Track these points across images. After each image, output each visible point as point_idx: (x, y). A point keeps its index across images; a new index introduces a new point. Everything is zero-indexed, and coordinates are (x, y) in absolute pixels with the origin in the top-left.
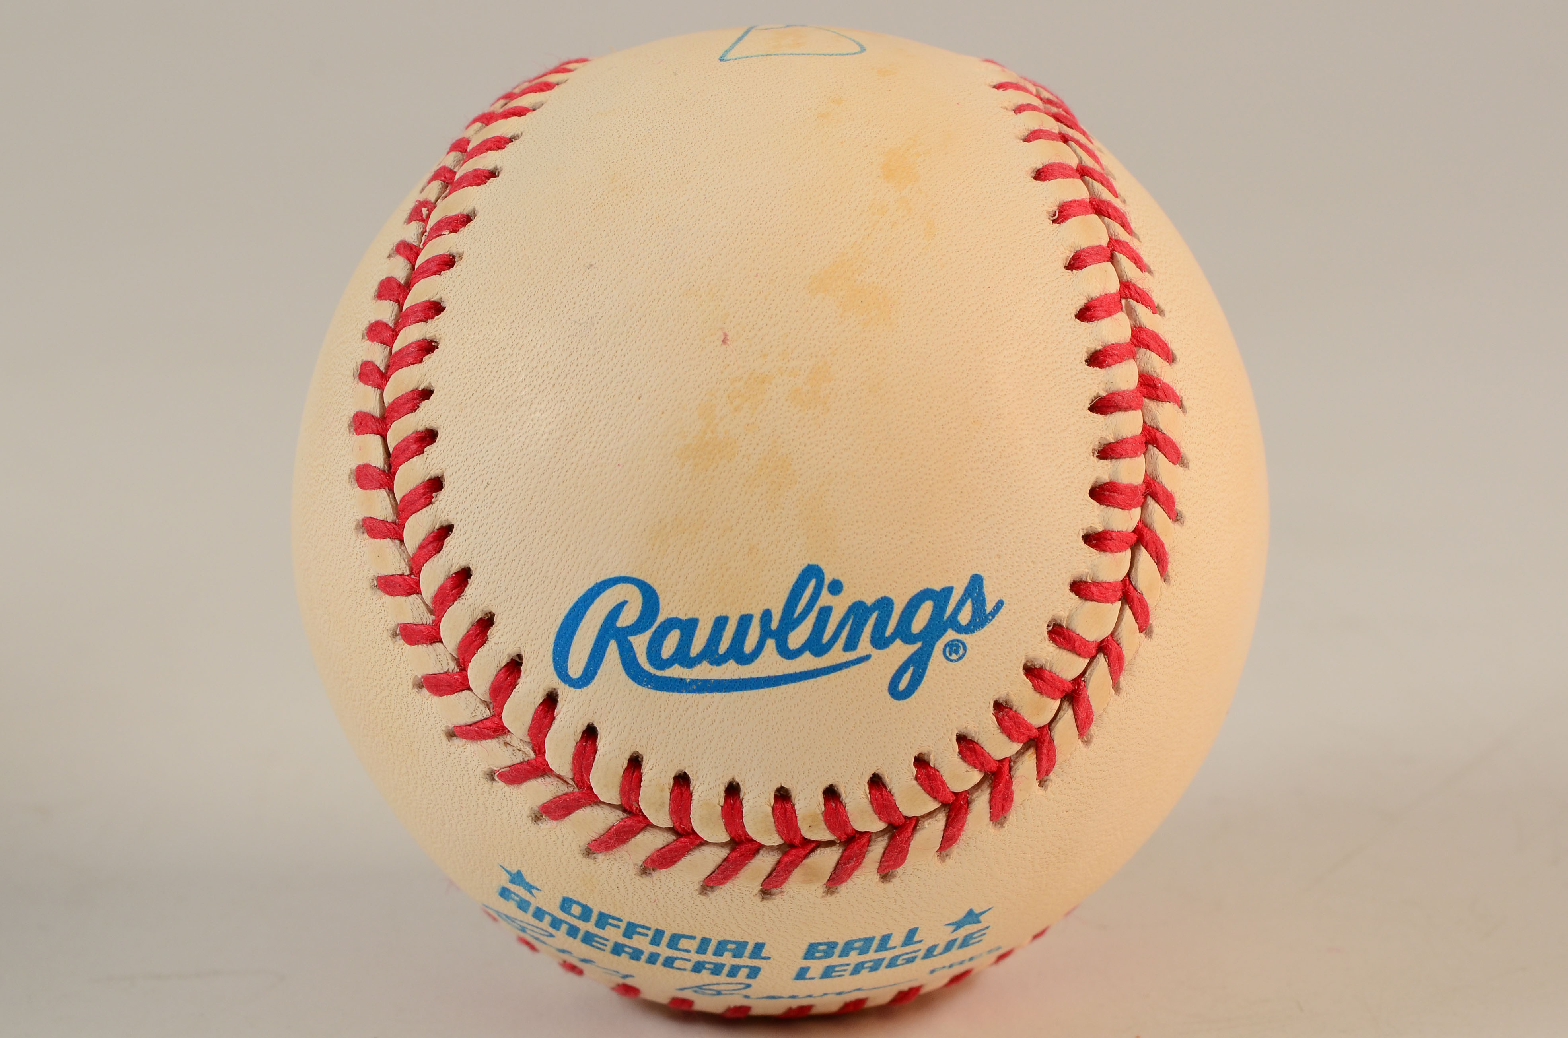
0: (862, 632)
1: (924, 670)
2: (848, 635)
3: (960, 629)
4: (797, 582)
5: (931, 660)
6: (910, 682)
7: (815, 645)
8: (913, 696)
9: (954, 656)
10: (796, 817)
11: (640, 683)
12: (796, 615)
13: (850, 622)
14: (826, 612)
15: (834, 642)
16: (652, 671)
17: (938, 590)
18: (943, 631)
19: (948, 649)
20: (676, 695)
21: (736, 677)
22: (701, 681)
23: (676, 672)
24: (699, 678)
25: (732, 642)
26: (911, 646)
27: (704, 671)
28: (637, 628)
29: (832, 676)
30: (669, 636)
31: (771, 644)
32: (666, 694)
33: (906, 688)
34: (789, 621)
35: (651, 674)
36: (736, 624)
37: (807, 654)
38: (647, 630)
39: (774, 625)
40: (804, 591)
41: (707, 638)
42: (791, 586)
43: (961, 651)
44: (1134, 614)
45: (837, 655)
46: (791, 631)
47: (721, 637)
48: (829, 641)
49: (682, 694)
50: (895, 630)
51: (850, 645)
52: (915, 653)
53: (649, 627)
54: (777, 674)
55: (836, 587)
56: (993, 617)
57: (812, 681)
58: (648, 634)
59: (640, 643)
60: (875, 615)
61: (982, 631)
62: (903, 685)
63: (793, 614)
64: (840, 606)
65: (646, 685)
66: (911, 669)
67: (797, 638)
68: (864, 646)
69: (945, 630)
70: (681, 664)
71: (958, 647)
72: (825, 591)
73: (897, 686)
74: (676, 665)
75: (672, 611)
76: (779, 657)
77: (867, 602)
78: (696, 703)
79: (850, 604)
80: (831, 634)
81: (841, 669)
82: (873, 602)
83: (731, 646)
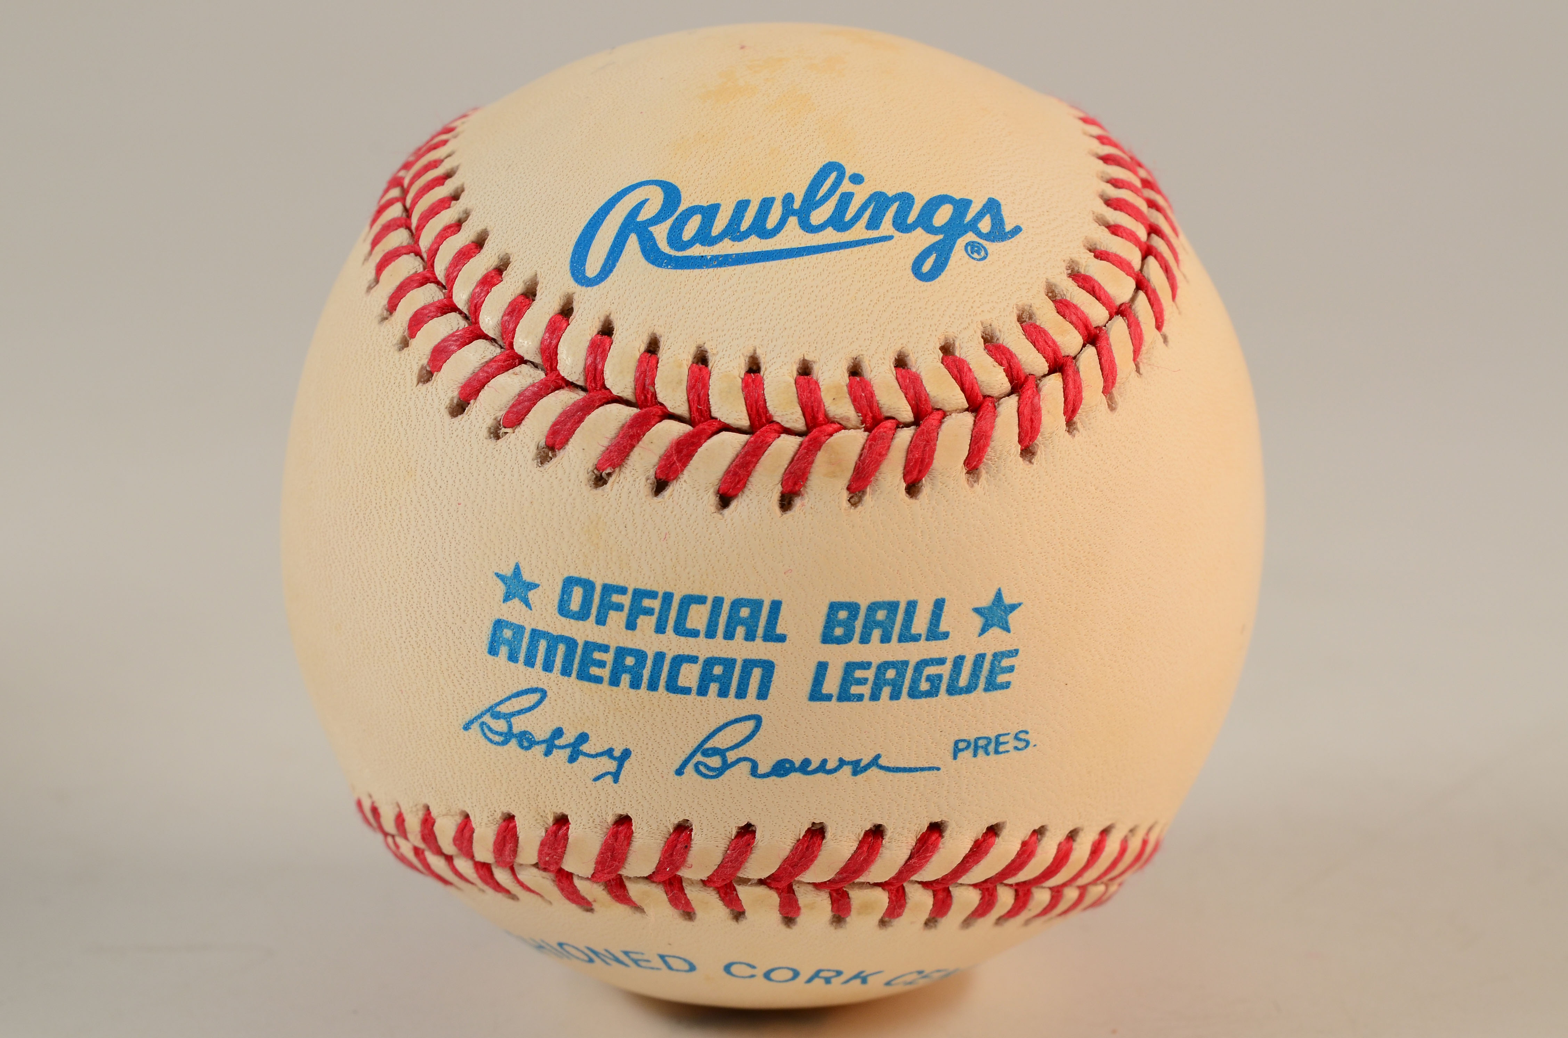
0: (884, 215)
1: (947, 259)
2: (870, 216)
3: (979, 234)
4: (818, 173)
5: (953, 253)
6: (933, 266)
7: (837, 222)
8: (937, 280)
9: (975, 255)
10: (820, 389)
11: (660, 266)
12: (818, 198)
13: (872, 206)
14: (847, 198)
15: (857, 221)
16: (673, 253)
17: (958, 199)
18: (963, 232)
19: (969, 248)
20: (697, 272)
21: (758, 250)
22: (721, 256)
23: (697, 250)
24: (720, 254)
25: (754, 220)
26: (932, 236)
27: (727, 247)
28: (657, 220)
29: (855, 249)
30: (691, 220)
31: (793, 221)
32: (687, 271)
33: (929, 271)
34: (811, 201)
35: (671, 255)
36: (758, 206)
37: (830, 229)
38: (669, 218)
39: (797, 205)
40: (825, 180)
41: (729, 218)
42: (812, 176)
43: (983, 253)
44: (1149, 300)
45: (859, 231)
46: (813, 210)
47: (743, 217)
48: (851, 219)
49: (703, 270)
50: (916, 219)
51: (874, 223)
52: (937, 243)
53: (670, 216)
54: (800, 246)
55: (857, 179)
56: (1012, 237)
57: (835, 253)
58: (669, 222)
59: (660, 233)
60: (896, 205)
61: (1002, 244)
62: (927, 267)
63: (815, 197)
64: (861, 195)
65: (666, 267)
66: (933, 257)
67: (818, 216)
68: (887, 227)
69: (966, 232)
70: (703, 244)
71: (979, 249)
72: (846, 181)
73: (920, 268)
74: (698, 245)
75: (694, 200)
76: (801, 232)
77: (888, 194)
78: (717, 276)
79: (872, 193)
80: (853, 214)
81: (863, 244)
82: (894, 194)
83: (753, 223)
